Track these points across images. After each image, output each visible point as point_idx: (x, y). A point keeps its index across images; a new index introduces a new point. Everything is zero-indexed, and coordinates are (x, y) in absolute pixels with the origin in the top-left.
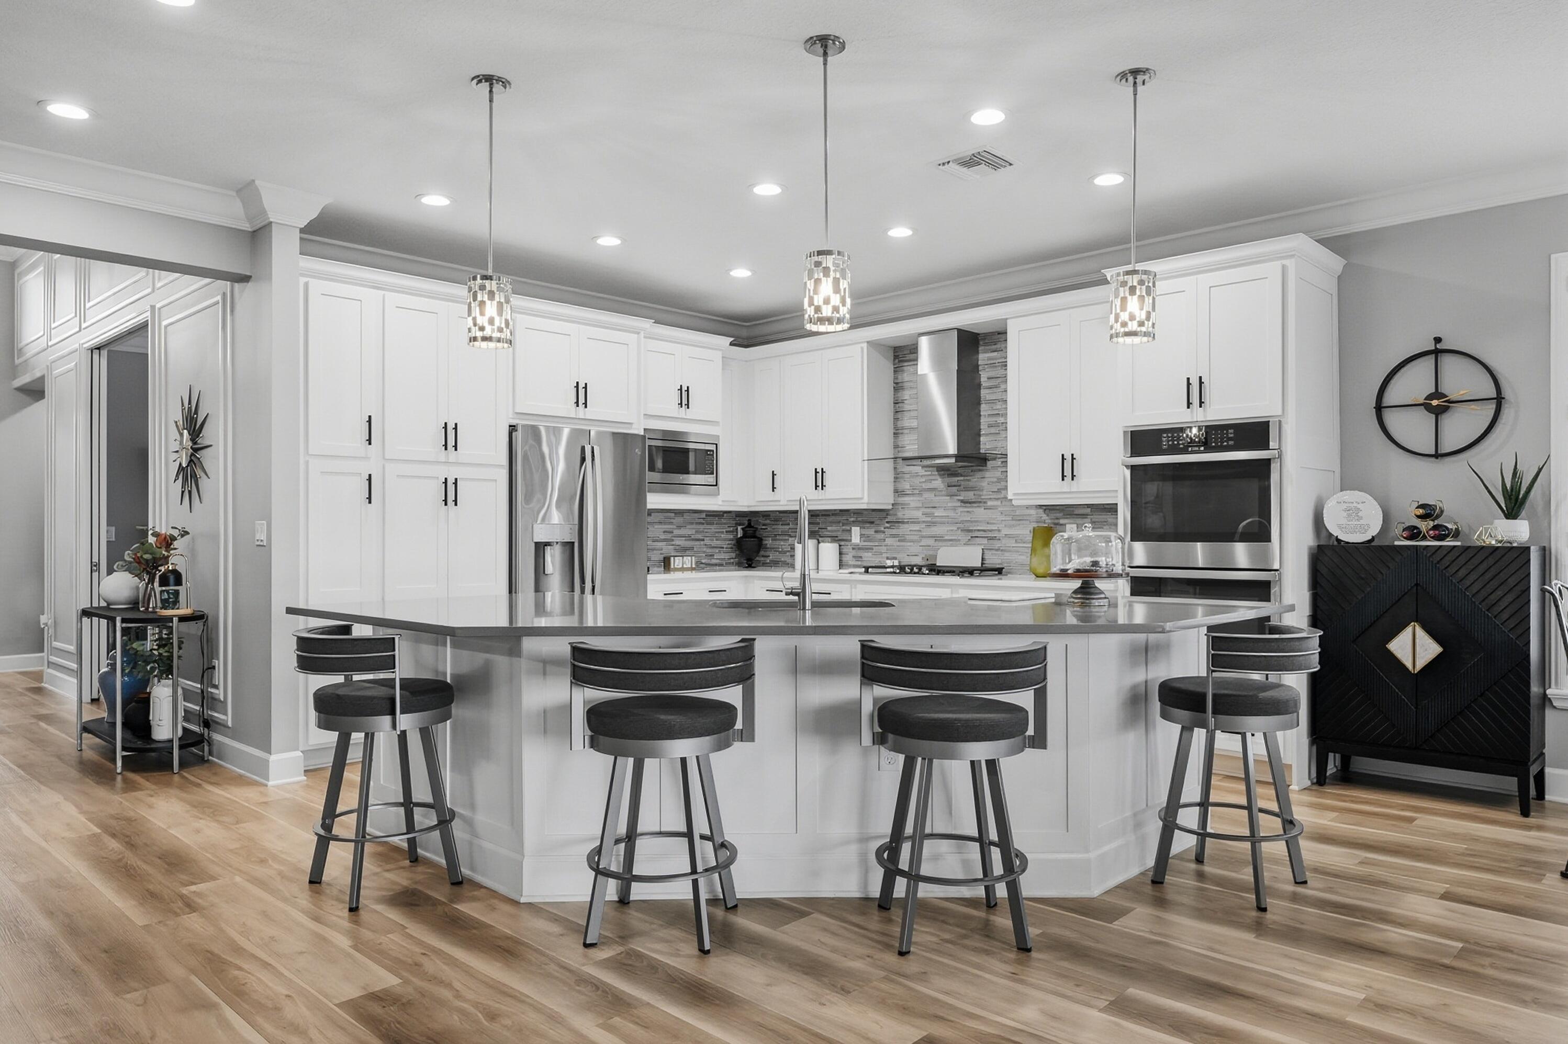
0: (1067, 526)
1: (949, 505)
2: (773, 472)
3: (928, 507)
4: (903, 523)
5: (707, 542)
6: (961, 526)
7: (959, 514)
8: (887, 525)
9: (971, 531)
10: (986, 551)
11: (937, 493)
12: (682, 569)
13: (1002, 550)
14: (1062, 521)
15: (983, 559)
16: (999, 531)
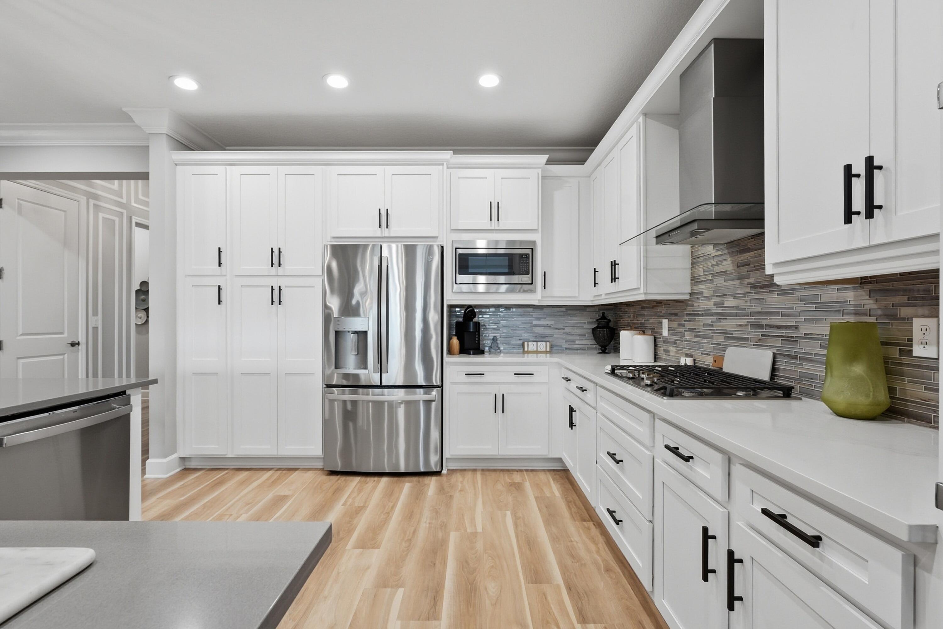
0: (915, 320)
1: (739, 291)
2: (595, 269)
3: (719, 296)
4: (698, 315)
5: (568, 330)
6: (752, 319)
7: (749, 304)
8: (687, 318)
9: (762, 327)
10: (779, 359)
11: (728, 277)
12: (537, 352)
13: (801, 359)
14: (905, 312)
15: (774, 369)
16: (796, 328)
